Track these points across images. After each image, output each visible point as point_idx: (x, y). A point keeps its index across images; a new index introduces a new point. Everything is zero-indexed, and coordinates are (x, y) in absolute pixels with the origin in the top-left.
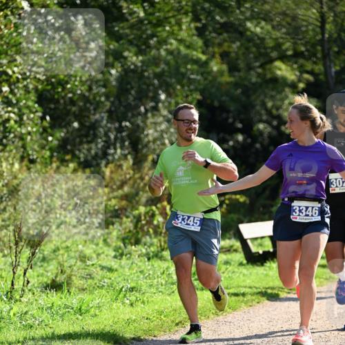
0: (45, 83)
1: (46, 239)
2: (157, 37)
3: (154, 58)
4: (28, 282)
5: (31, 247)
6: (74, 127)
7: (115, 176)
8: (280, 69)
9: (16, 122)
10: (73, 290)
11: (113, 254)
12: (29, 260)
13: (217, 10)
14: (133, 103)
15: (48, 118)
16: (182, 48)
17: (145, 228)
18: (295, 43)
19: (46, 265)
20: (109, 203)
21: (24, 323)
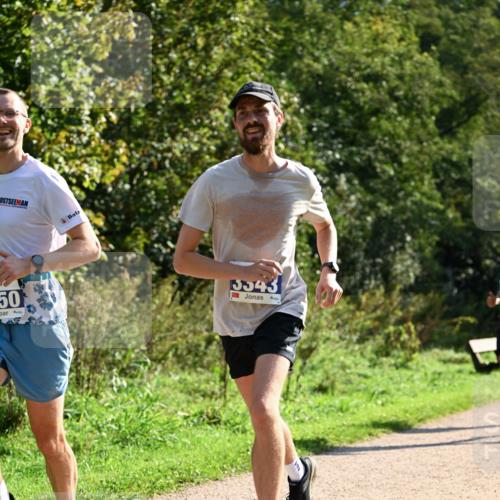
1: (315, 352)
2: (404, 190)
3: (402, 207)
4: (300, 386)
5: (303, 358)
7: (370, 302)
10: (336, 392)
11: (368, 364)
12: (301, 368)
13: (453, 169)
14: (384, 244)
16: (425, 201)
17: (394, 344)
19: (314, 372)
20: (365, 323)
21: (297, 418)
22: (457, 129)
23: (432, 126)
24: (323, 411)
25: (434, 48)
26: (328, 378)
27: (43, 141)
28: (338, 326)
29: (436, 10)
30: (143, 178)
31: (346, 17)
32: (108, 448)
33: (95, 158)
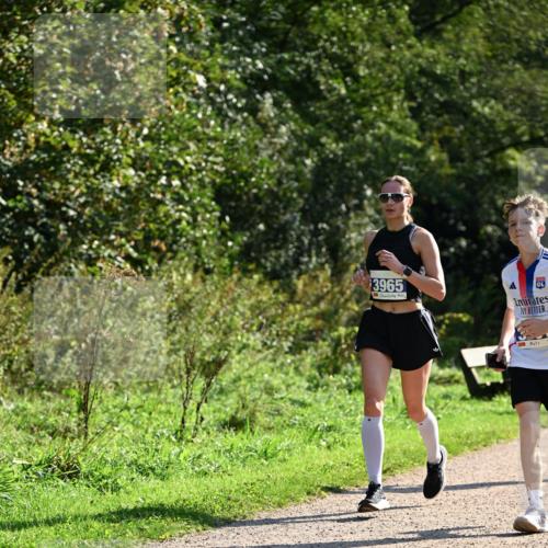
0: (225, 176)
1: (224, 367)
2: (362, 119)
3: (358, 145)
4: (202, 419)
5: (207, 377)
6: (259, 230)
7: (310, 290)
8: (513, 159)
9: (188, 223)
10: (257, 429)
11: (306, 385)
12: (204, 392)
13: (436, 87)
14: (331, 200)
15: (227, 219)
16: (393, 133)
17: (346, 353)
18: (532, 127)
19: (223, 398)
20: (302, 323)
21: (197, 469)
22: (442, 26)
23: (404, 20)
24: (237, 458)
26: (244, 407)
28: (260, 327)
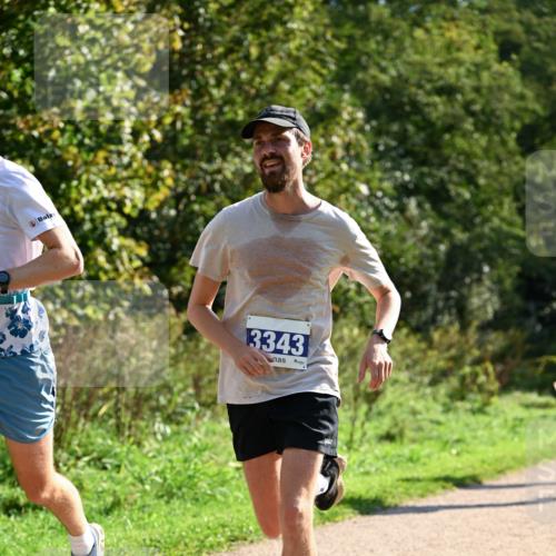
23: (512, 144)
24: (391, 462)
25: (514, 57)
26: (396, 425)
27: (80, 162)
28: (408, 367)
29: (516, 15)
30: (190, 203)
31: (417, 23)
32: (151, 503)
33: (137, 181)
